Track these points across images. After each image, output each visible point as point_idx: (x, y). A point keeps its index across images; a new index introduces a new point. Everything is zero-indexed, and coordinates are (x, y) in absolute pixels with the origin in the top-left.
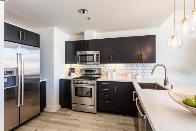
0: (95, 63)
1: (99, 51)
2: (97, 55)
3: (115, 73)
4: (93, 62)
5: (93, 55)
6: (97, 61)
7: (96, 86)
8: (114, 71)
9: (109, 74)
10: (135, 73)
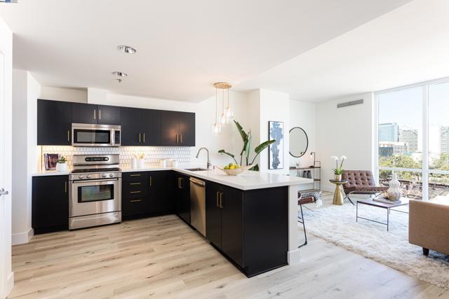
0: (113, 145)
1: (120, 127)
2: (117, 133)
3: (143, 160)
4: (109, 142)
5: (108, 132)
6: (117, 141)
7: (120, 179)
8: (142, 157)
9: (135, 161)
10: (172, 160)
